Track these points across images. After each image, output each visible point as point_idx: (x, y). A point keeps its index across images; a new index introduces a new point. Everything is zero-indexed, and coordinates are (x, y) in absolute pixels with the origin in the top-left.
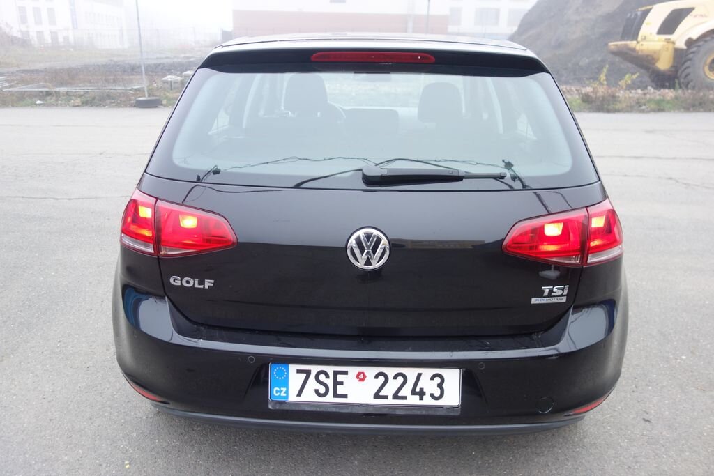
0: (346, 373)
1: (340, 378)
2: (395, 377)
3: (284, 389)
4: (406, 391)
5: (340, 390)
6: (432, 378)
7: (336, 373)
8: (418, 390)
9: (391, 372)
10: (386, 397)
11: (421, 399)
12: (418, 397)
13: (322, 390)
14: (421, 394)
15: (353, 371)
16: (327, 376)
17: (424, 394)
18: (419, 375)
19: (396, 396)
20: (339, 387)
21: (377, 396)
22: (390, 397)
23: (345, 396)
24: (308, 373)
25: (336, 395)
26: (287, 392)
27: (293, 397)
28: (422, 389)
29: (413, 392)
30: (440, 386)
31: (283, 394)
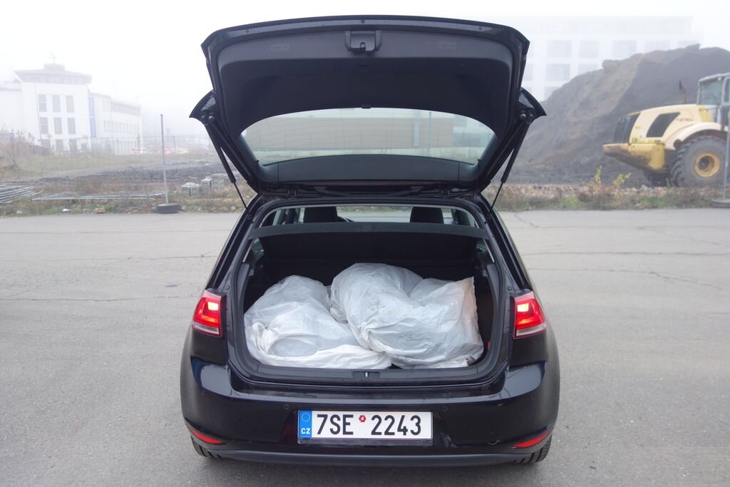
0: (351, 416)
1: (348, 420)
2: (386, 419)
3: (309, 429)
4: (394, 429)
5: (348, 429)
6: (412, 419)
7: (345, 417)
8: (402, 428)
9: (383, 415)
10: (380, 434)
11: (405, 434)
12: (402, 433)
13: (335, 429)
14: (405, 431)
15: (357, 414)
16: (339, 419)
17: (407, 430)
18: (403, 417)
19: (387, 433)
20: (347, 426)
21: (374, 432)
22: (383, 433)
23: (351, 433)
24: (325, 417)
25: (345, 433)
26: (311, 431)
27: (315, 435)
28: (405, 427)
29: (399, 430)
30: (418, 424)
31: (307, 433)
